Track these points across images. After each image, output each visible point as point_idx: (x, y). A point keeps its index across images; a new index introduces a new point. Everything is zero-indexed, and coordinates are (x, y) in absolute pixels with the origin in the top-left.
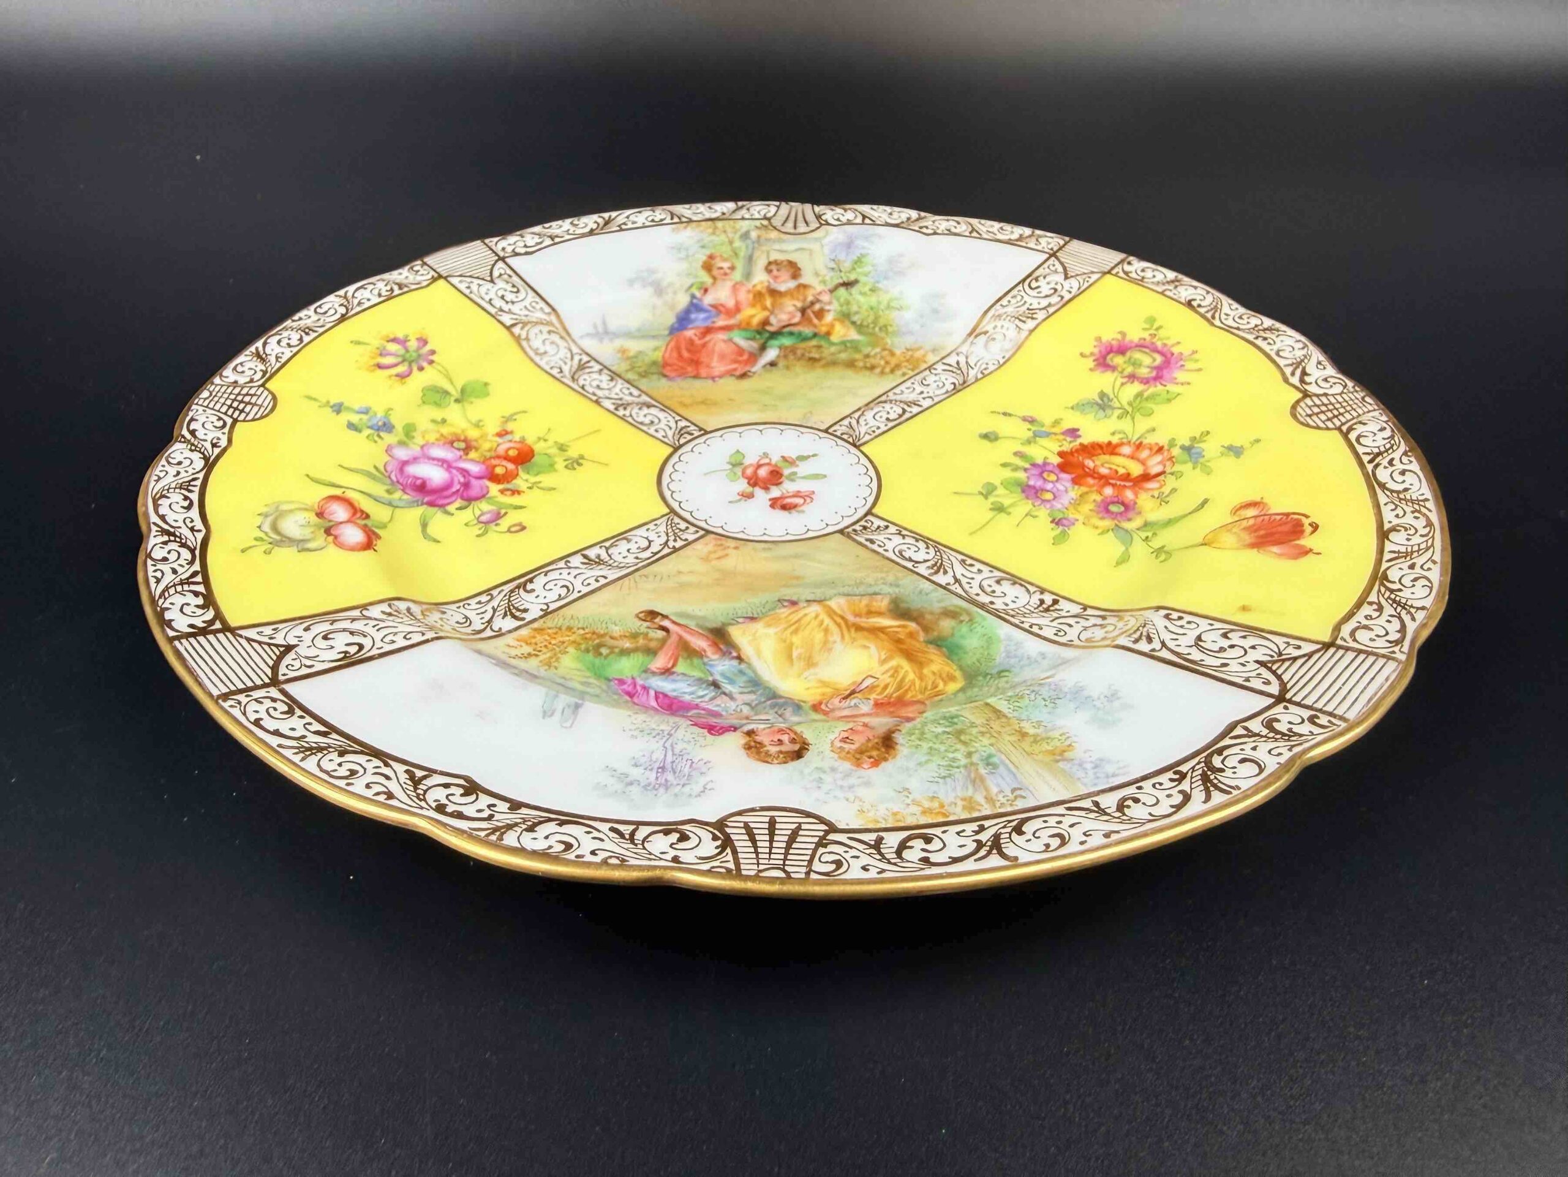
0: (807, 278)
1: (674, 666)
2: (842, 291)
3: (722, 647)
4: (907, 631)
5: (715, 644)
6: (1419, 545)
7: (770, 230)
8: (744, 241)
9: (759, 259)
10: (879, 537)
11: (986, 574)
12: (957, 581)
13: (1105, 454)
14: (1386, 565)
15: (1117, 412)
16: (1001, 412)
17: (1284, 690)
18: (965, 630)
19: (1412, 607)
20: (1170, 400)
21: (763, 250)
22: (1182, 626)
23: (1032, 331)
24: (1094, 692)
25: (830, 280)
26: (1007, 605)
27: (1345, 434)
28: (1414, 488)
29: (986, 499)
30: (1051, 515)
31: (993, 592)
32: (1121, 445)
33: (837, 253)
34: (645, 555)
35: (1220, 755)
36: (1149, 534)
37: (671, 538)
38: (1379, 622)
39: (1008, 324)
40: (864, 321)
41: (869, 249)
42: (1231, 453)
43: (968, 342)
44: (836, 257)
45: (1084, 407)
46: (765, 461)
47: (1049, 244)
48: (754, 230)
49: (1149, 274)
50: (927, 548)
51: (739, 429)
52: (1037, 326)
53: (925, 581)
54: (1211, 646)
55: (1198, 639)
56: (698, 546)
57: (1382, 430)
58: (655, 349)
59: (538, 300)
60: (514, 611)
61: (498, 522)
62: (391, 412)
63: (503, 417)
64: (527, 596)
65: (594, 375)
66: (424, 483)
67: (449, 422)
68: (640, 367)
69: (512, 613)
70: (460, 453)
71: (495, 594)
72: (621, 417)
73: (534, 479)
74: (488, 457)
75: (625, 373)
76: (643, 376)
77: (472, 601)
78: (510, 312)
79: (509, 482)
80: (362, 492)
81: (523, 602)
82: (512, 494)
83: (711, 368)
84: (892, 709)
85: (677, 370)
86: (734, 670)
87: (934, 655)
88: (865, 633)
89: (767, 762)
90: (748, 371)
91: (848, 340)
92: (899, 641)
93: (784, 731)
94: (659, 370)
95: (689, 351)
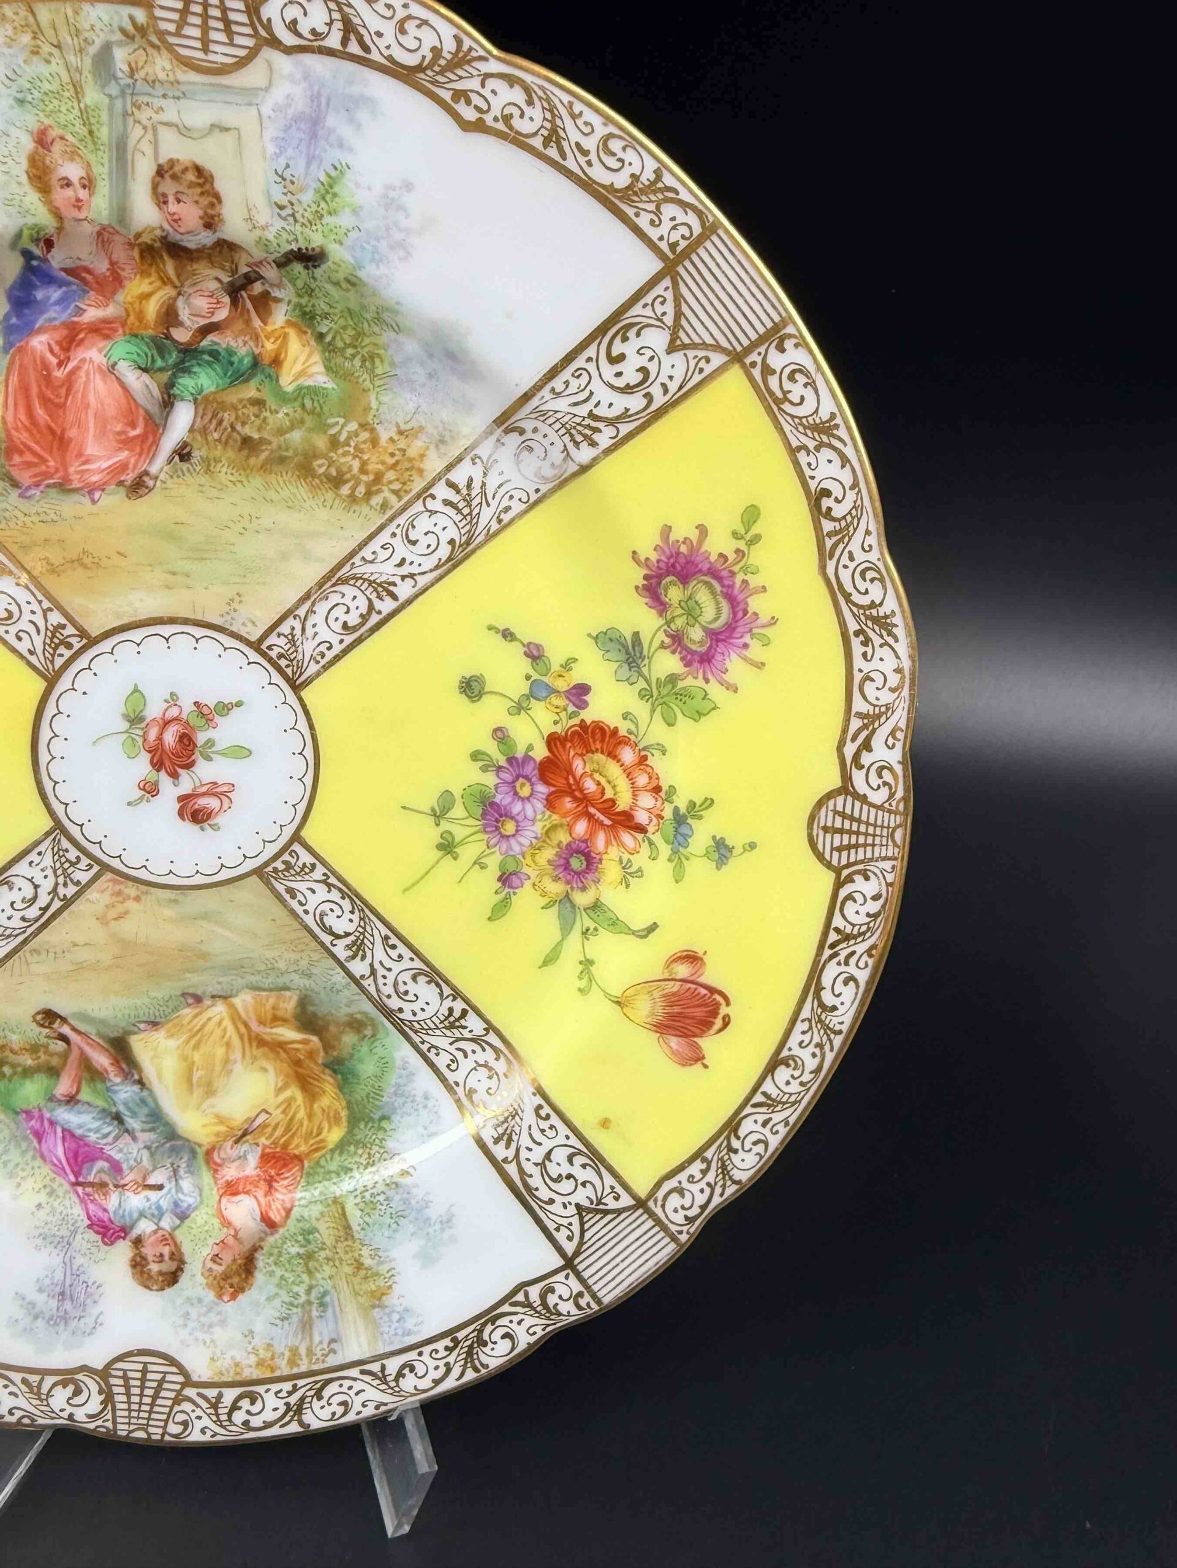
0: (234, 227)
1: (78, 1092)
2: (297, 268)
3: (124, 1066)
4: (308, 1047)
5: (116, 1062)
6: (791, 1094)
7: (154, 46)
8: (103, 86)
9: (138, 156)
10: (301, 886)
11: (406, 964)
12: (373, 972)
13: (602, 752)
14: (748, 1110)
15: (642, 684)
16: (501, 628)
17: (577, 1253)
18: (365, 1049)
19: (731, 1178)
20: (700, 714)
21: (145, 122)
22: (543, 1131)
23: (584, 469)
24: (434, 1212)
25: (275, 242)
26: (415, 1014)
27: (839, 885)
28: (842, 1010)
29: (438, 825)
30: (502, 865)
31: (406, 993)
32: (626, 744)
33: (290, 152)
34: (33, 912)
35: (493, 1324)
36: (592, 925)
37: (61, 880)
38: (695, 1188)
39: (553, 436)
40: (338, 338)
41: (350, 150)
42: (716, 856)
43: (493, 438)
44: (288, 166)
45: (611, 645)
46: (173, 712)
47: (674, 228)
48: (120, 44)
49: (796, 390)
50: (352, 912)
51: (137, 635)
52: (594, 461)
53: (339, 970)
54: (553, 1170)
55: (548, 1156)
56: (92, 894)
57: (876, 898)
83: (86, 462)
84: (273, 1173)
85: (29, 465)
86: (137, 1098)
87: (328, 1085)
88: (266, 1049)
89: (147, 1287)
90: (146, 473)
91: (308, 387)
92: (298, 1063)
93: (166, 1239)
94: (3, 466)
95: (45, 402)
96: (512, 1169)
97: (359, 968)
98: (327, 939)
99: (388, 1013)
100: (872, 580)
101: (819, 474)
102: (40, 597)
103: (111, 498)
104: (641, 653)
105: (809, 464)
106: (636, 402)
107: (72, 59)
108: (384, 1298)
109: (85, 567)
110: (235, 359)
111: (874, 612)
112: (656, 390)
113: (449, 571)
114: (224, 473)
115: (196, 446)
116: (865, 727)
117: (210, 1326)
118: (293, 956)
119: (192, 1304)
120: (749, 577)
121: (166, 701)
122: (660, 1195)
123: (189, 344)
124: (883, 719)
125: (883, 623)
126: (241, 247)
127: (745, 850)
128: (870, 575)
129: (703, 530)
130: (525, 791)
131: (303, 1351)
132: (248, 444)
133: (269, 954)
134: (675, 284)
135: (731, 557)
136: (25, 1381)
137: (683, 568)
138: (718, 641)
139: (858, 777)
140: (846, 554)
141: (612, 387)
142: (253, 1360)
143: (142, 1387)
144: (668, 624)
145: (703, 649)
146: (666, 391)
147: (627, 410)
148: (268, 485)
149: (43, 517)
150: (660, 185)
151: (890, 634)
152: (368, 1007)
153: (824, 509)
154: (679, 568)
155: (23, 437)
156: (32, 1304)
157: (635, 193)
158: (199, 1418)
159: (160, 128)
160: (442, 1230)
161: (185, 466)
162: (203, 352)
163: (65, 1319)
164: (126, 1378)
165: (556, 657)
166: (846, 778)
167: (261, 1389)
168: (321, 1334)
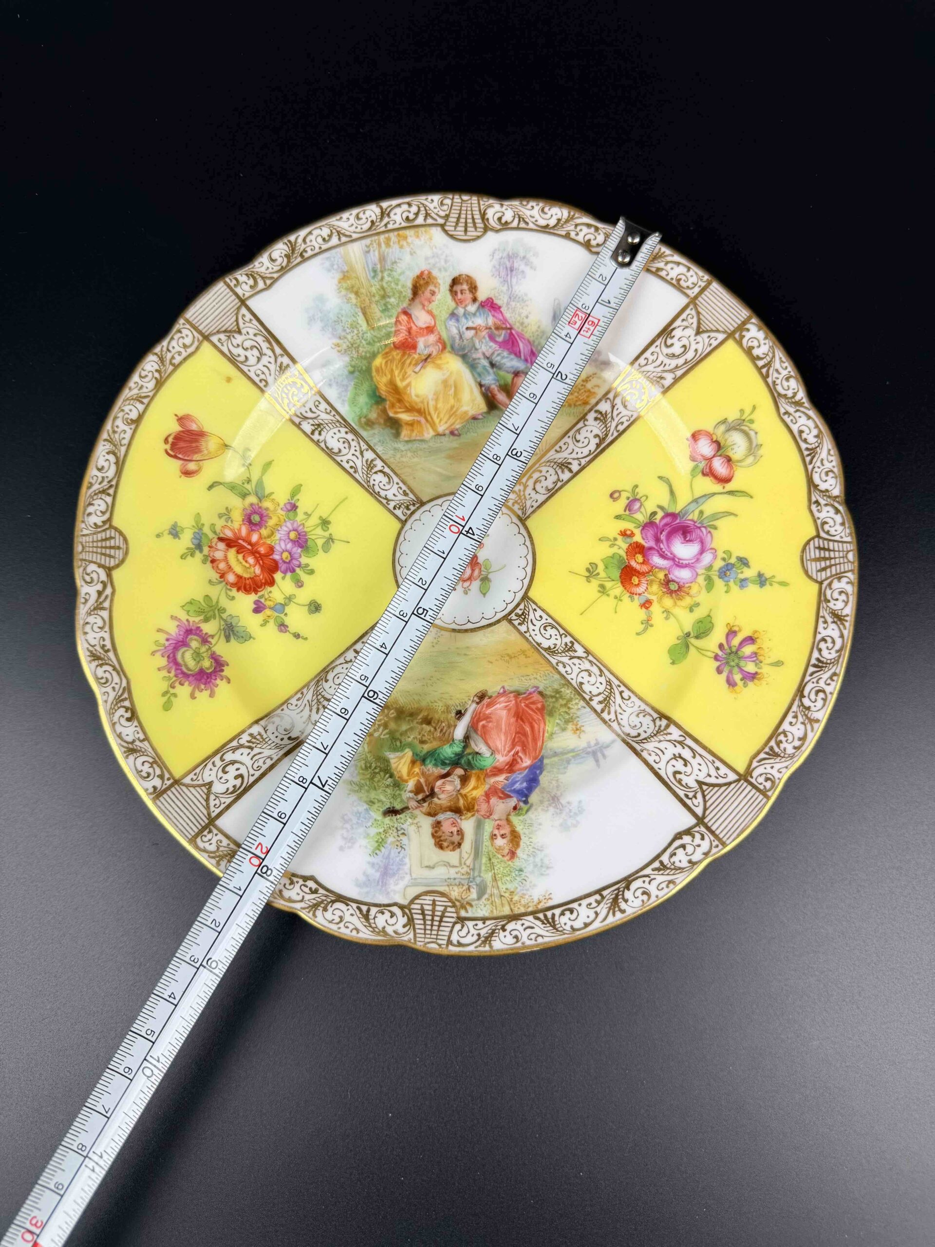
0: (426, 823)
1: (513, 379)
2: (398, 807)
3: (490, 394)
4: (395, 410)
5: (494, 396)
6: (129, 404)
7: (458, 901)
8: (483, 881)
9: (469, 851)
10: (401, 497)
11: (345, 459)
12: (362, 453)
13: (245, 578)
14: (151, 394)
15: (224, 616)
16: (300, 639)
17: (239, 309)
18: (365, 411)
19: (158, 356)
20: (191, 603)
21: (465, 866)
22: (263, 373)
23: (257, 722)
24: (319, 325)
25: (408, 818)
26: (339, 431)
27: (110, 520)
28: (104, 453)
29: (331, 534)
30: (296, 515)
31: (344, 442)
32: (232, 584)
33: (398, 859)
34: (536, 475)
35: (282, 267)
36: (246, 485)
37: (522, 493)
38: (177, 349)
39: (273, 737)
40: (382, 776)
41: (369, 863)
42: (178, 529)
43: (305, 734)
44: (399, 853)
45: (242, 634)
46: (466, 584)
47: (210, 840)
48: (473, 900)
49: (146, 768)
50: (374, 485)
51: (484, 622)
52: (250, 726)
53: (380, 453)
54: (255, 352)
55: (259, 359)
57: (90, 514)
58: (552, 734)
59: (656, 766)
60: (602, 418)
61: (628, 501)
62: (725, 589)
63: (652, 626)
64: (596, 431)
65: (595, 692)
66: (685, 537)
67: (688, 610)
68: (561, 705)
69: (602, 415)
70: (671, 576)
71: (615, 432)
72: (567, 633)
73: (615, 550)
74: (651, 573)
75: (572, 696)
76: (558, 692)
77: (626, 424)
78: (674, 743)
79: (631, 545)
80: (714, 494)
81: (598, 426)
82: (625, 531)
83: (506, 707)
84: (409, 340)
85: (533, 703)
86: (483, 377)
87: (383, 390)
88: (416, 407)
89: (468, 276)
90: (478, 703)
91: (398, 751)
92: (400, 401)
93: (461, 302)
94: (546, 701)
95: (525, 734)
96: (278, 351)
97: (369, 455)
98: (387, 470)
99: (353, 431)
100: (102, 678)
101: (132, 729)
102: (530, 638)
103: (494, 690)
104: (225, 632)
105: (138, 733)
106: (229, 757)
107: (496, 891)
108: (342, 277)
109: (508, 655)
110: (433, 762)
111: (100, 662)
112: (219, 763)
113: (328, 666)
114: (440, 706)
115: (454, 719)
116: (101, 603)
117: (433, 257)
118: (404, 459)
119: (444, 268)
120: (167, 675)
121: (469, 590)
122: (196, 344)
123: (456, 767)
124: (92, 608)
125: (94, 657)
126: (425, 814)
127: (162, 533)
128: (103, 681)
129: (193, 696)
130: (285, 555)
131: (383, 246)
132: (428, 721)
133: (416, 460)
134: (209, 814)
135: (177, 684)
136: (527, 223)
137: (203, 677)
138: (182, 642)
139: (103, 577)
140: (117, 689)
141: (241, 763)
142: (409, 240)
143: (466, 223)
144: (210, 648)
145: (190, 637)
146: (213, 763)
147: (233, 752)
148: (419, 702)
149: (528, 678)
150: (217, 859)
151: (91, 652)
152: (364, 434)
153: (129, 711)
154: (205, 677)
155: (535, 717)
156: (526, 264)
157: (229, 854)
158: (435, 208)
159: (458, 865)
160: (314, 316)
161: (459, 708)
162: (449, 764)
163: (509, 257)
164: (476, 228)
165: (272, 627)
166: (109, 576)
167: (404, 224)
168: (374, 255)
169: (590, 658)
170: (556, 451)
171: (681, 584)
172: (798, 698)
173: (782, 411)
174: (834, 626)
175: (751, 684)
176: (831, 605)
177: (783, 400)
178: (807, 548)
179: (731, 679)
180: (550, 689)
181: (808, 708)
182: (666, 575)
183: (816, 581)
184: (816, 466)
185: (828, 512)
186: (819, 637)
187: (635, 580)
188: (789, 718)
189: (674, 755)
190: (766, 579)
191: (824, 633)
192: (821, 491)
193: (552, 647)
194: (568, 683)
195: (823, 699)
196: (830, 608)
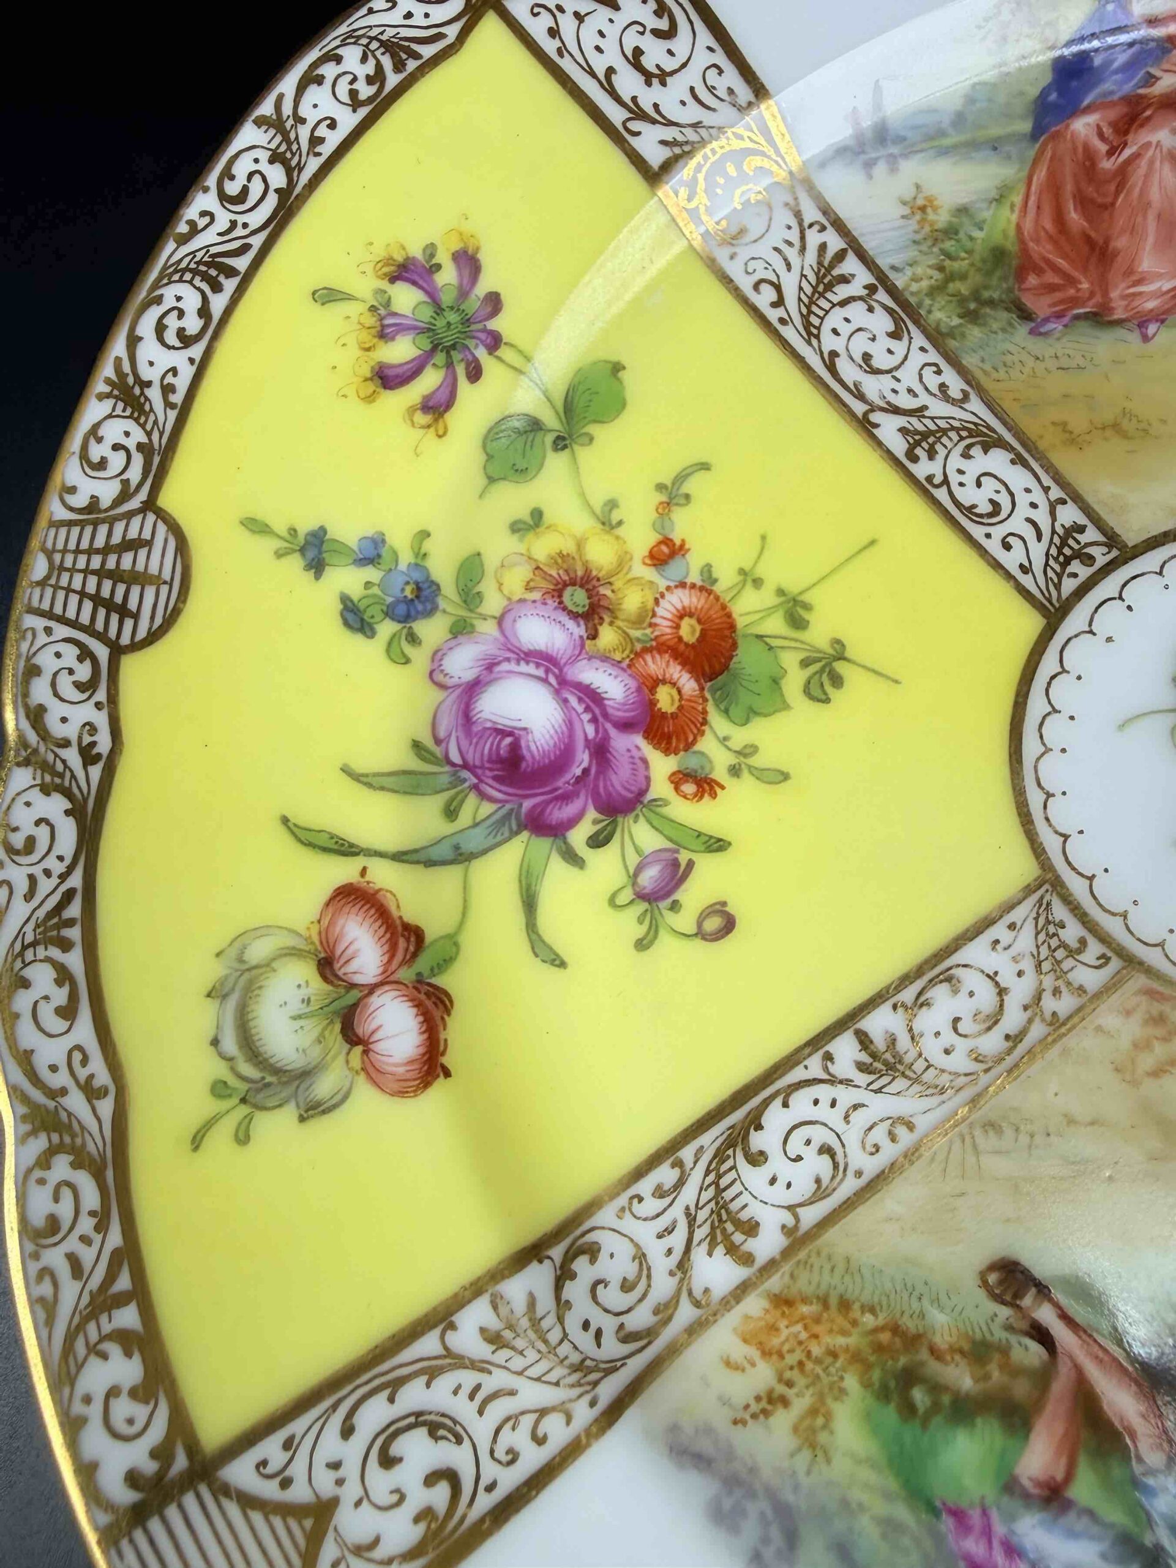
34: (992, 1043)
37: (1048, 982)
56: (1108, 1016)
58: (999, 199)
59: (720, 58)
60: (730, 1227)
61: (677, 896)
62: (428, 545)
63: (660, 487)
64: (753, 1177)
65: (856, 311)
66: (515, 747)
67: (548, 518)
68: (963, 277)
69: (727, 1237)
70: (578, 630)
71: (689, 1162)
72: (923, 488)
73: (741, 736)
74: (638, 647)
75: (927, 302)
76: (972, 317)
77: (645, 1186)
78: (657, 118)
79: (688, 747)
80: (399, 857)
81: (746, 1198)
82: (699, 795)
83: (1139, 282)
85: (1052, 288)
94: (1010, 290)
95: (1083, 202)
102: (1047, 481)
109: (1125, 435)
149: (1065, 362)
155: (1046, 250)
169: (859, 408)
170: (911, 1127)
171: (552, 603)
172: (298, 190)
173: (106, 1107)
174: (149, 374)
175: (416, 251)
176: (139, 436)
177: (91, 1147)
178: (158, 621)
179: (466, 273)
180: (995, 326)
181: (275, 158)
182: (594, 636)
183: (162, 515)
184: (55, 881)
185: (64, 720)
186: (197, 351)
187: (689, 631)
188: (333, 139)
189: (663, 84)
190: (302, 550)
191: (180, 359)
192: (67, 793)
193: (976, 451)
194: (936, 338)
195: (232, 178)
196: (143, 426)
